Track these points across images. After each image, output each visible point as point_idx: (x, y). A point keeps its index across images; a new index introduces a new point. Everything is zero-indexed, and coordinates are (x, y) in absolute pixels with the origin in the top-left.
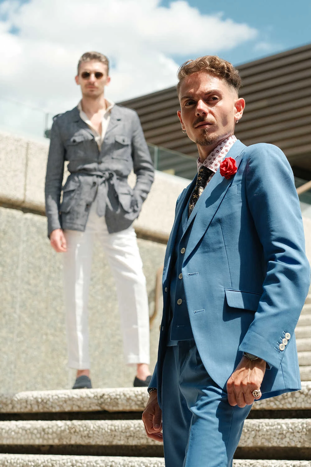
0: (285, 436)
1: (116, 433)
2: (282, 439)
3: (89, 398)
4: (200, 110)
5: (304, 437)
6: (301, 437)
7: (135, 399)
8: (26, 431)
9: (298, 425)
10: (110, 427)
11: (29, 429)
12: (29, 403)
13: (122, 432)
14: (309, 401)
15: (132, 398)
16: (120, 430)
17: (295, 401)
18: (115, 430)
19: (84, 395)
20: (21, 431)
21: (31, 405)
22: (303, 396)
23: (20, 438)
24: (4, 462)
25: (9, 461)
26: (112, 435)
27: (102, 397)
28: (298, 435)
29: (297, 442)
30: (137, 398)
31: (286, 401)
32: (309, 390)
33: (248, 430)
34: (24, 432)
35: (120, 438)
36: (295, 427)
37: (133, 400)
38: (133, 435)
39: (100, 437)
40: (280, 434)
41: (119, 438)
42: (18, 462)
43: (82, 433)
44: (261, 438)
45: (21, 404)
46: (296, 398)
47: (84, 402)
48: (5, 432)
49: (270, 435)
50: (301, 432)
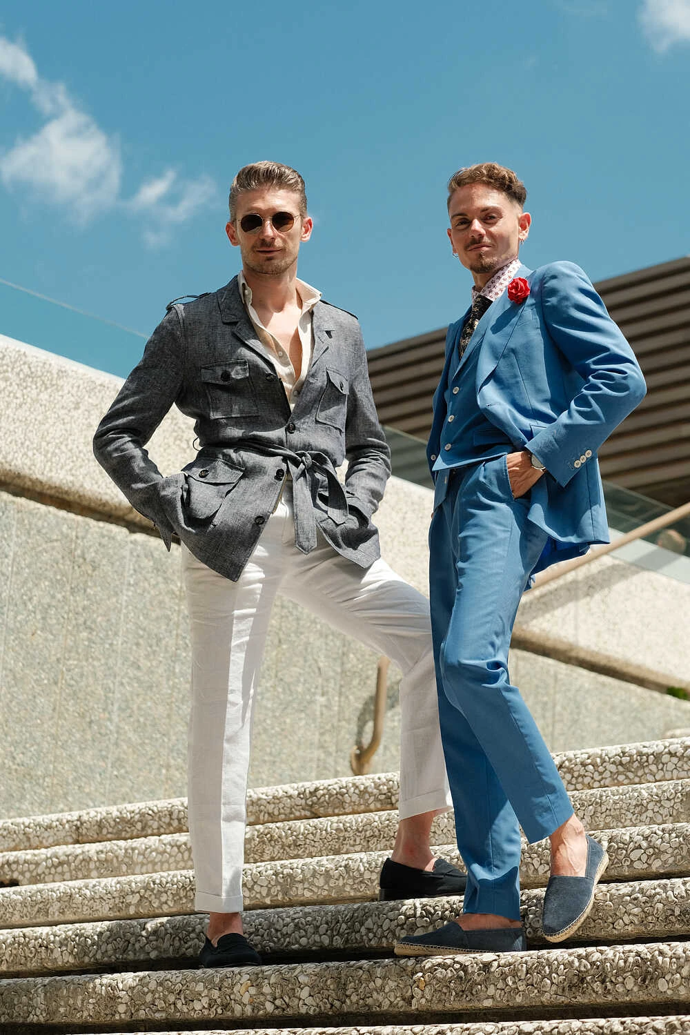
0: (646, 807)
1: (347, 835)
2: (641, 814)
3: (290, 797)
4: (475, 231)
5: (678, 806)
6: (673, 807)
7: (375, 791)
8: (179, 847)
9: (669, 788)
10: (335, 825)
11: (185, 844)
12: (174, 816)
13: (357, 830)
14: (686, 767)
15: (370, 790)
16: (354, 828)
17: (662, 769)
18: (346, 830)
19: (281, 793)
20: (168, 849)
21: (179, 820)
22: (675, 760)
23: (167, 861)
24: (148, 883)
25: (158, 881)
26: (338, 839)
27: (313, 794)
28: (668, 804)
29: (666, 816)
30: (380, 790)
31: (647, 771)
32: (686, 748)
33: (583, 805)
34: (175, 849)
35: (355, 841)
36: (664, 791)
37: (371, 794)
38: (377, 833)
39: (317, 844)
40: (637, 806)
41: (352, 842)
42: (175, 880)
43: (284, 840)
44: (604, 815)
45: (160, 818)
46: (663, 764)
47: (281, 805)
48: (139, 854)
49: (621, 808)
50: (674, 798)
